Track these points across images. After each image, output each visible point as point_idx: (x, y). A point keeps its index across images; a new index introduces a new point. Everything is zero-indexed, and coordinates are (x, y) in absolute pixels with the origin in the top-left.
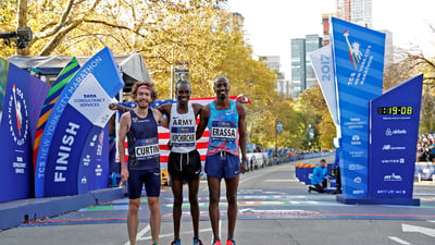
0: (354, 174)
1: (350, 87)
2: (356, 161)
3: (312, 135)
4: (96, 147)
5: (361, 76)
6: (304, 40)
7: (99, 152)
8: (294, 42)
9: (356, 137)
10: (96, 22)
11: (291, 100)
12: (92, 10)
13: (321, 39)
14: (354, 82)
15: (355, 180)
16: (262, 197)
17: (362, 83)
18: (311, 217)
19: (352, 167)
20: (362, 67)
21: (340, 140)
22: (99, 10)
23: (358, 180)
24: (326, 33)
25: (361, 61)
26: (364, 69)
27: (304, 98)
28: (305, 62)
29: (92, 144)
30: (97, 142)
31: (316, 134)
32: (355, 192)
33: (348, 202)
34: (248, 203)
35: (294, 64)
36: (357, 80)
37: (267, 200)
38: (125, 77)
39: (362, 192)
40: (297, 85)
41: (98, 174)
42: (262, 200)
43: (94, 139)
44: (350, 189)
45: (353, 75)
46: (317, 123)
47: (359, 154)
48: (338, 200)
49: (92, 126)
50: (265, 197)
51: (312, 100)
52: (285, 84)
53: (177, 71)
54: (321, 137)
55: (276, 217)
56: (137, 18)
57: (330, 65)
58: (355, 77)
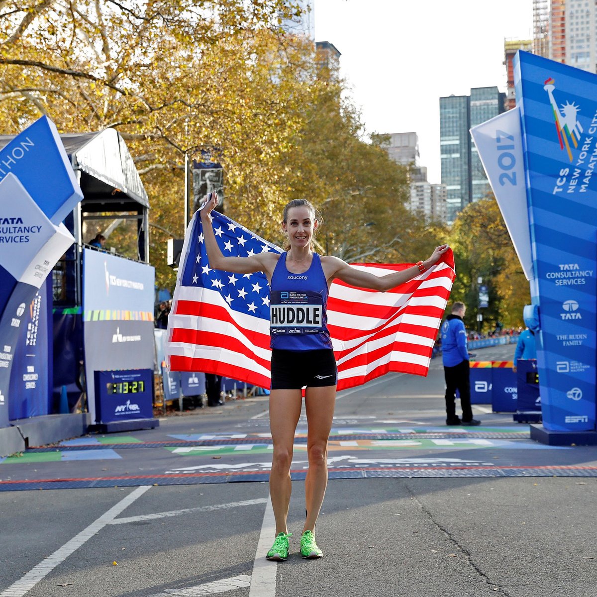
0: (568, 381)
1: (557, 197)
2: (571, 353)
3: (484, 299)
4: (23, 329)
5: (582, 175)
6: (468, 99)
7: (31, 339)
8: (445, 102)
9: (571, 305)
10: (25, 63)
11: (440, 226)
12: (15, 38)
13: (502, 96)
14: (565, 187)
15: (570, 394)
16: (375, 431)
17: (583, 189)
18: (474, 473)
19: (563, 366)
20: (583, 155)
21: (538, 311)
22: (30, 37)
23: (575, 394)
24: (511, 83)
25: (581, 143)
26: (587, 161)
27: (468, 221)
28: (469, 145)
29: (16, 323)
30: (26, 318)
31: (494, 298)
32: (568, 420)
33: (556, 440)
34: (345, 444)
35: (445, 150)
36: (573, 183)
37: (384, 438)
38: (87, 179)
39: (584, 418)
40: (452, 194)
41: (29, 386)
42: (374, 438)
43: (20, 311)
44: (558, 414)
45: (565, 172)
46: (495, 273)
47: (577, 339)
48: (536, 436)
49: (15, 283)
50: (383, 431)
51: (483, 226)
52: (427, 192)
53: (198, 165)
54: (504, 305)
55: (402, 473)
56: (113, 54)
57: (518, 153)
58: (569, 177)
